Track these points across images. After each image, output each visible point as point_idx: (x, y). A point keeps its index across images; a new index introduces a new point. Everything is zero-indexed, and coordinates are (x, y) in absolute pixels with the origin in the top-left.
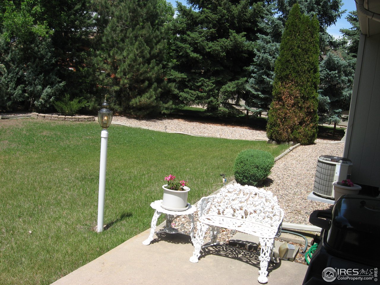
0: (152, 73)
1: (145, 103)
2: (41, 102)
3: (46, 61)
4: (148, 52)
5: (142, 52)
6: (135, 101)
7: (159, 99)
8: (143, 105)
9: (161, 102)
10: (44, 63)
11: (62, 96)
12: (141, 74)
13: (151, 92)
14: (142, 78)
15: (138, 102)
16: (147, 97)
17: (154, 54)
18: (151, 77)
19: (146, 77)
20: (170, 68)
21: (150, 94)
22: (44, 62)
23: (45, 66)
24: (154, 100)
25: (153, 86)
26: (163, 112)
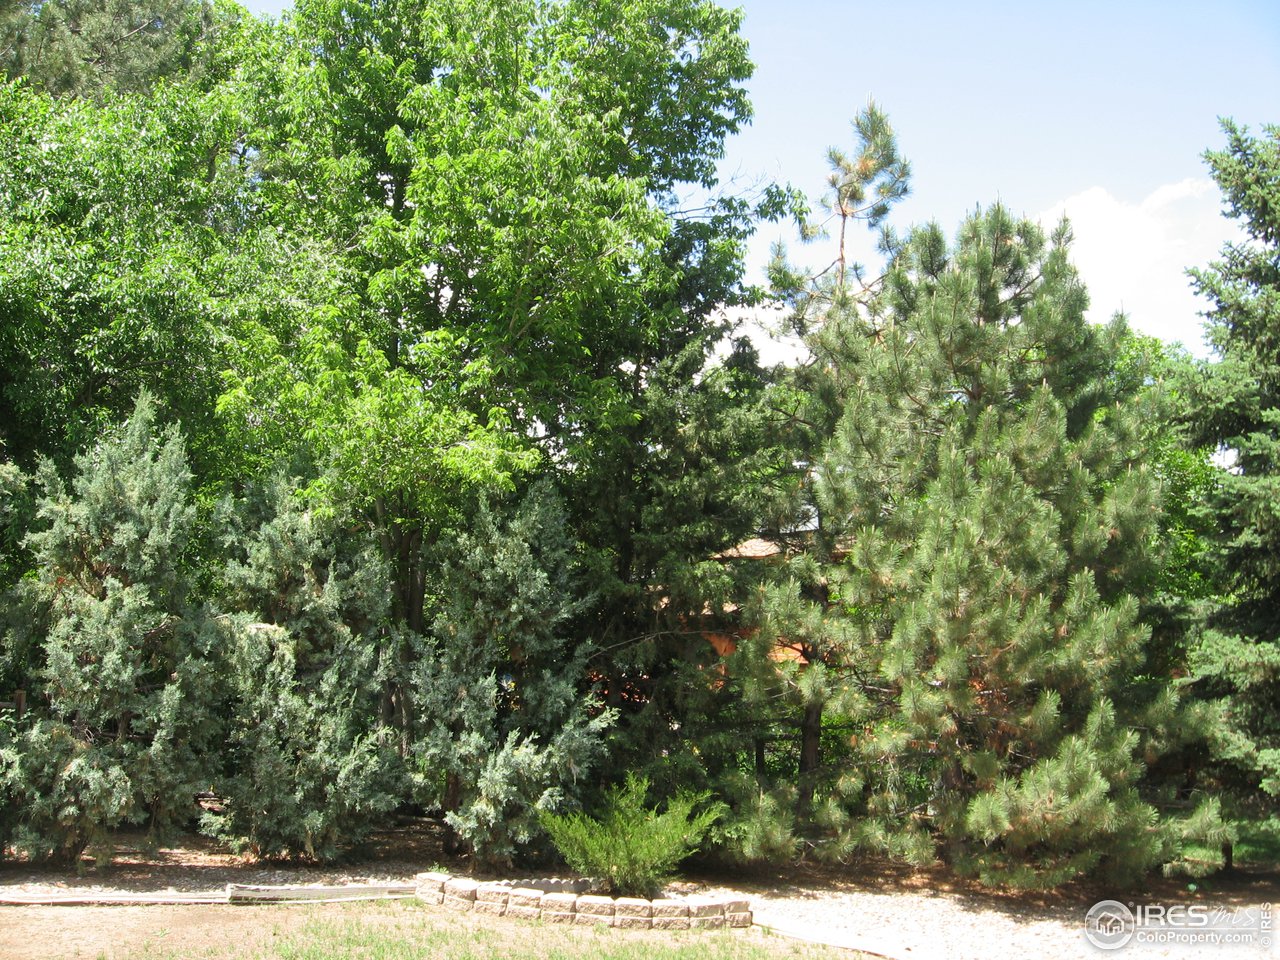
0: (1077, 644)
1: (1049, 816)
2: (481, 819)
3: (521, 611)
4: (1050, 536)
5: (1016, 536)
6: (987, 812)
7: (1134, 792)
8: (1041, 829)
9: (1151, 812)
10: (514, 622)
11: (615, 787)
12: (1023, 657)
13: (1074, 754)
14: (1025, 679)
15: (1003, 815)
16: (1056, 786)
17: (1090, 547)
18: (1075, 669)
19: (1049, 671)
20: (1197, 622)
21: (1071, 768)
22: (515, 615)
23: (520, 634)
24: (1103, 803)
25: (1094, 721)
26: (1173, 869)
